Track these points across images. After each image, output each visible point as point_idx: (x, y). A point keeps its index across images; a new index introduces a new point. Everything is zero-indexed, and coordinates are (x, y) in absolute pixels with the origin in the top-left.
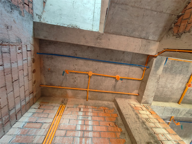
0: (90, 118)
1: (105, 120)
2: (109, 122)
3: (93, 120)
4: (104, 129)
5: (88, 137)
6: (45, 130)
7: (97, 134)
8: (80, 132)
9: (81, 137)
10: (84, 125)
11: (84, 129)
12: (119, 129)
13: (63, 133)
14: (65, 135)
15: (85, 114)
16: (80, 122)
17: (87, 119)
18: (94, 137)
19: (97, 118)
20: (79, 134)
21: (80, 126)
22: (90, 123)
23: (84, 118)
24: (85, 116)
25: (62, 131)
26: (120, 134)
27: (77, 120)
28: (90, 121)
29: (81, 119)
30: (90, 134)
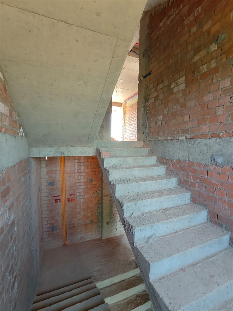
0: (82, 164)
1: (91, 165)
2: (94, 166)
3: (84, 165)
4: (90, 170)
5: (82, 176)
6: (59, 174)
7: (86, 174)
8: (77, 173)
9: (78, 176)
10: (79, 169)
11: (79, 172)
12: (98, 170)
13: (69, 175)
14: (70, 176)
15: (79, 161)
16: (77, 168)
17: (80, 165)
18: (84, 175)
19: (87, 164)
20: (77, 174)
21: (77, 170)
22: (82, 167)
23: (79, 164)
24: (79, 162)
25: (68, 174)
26: (97, 172)
27: (75, 166)
28: (82, 166)
29: (77, 165)
30: (82, 174)
